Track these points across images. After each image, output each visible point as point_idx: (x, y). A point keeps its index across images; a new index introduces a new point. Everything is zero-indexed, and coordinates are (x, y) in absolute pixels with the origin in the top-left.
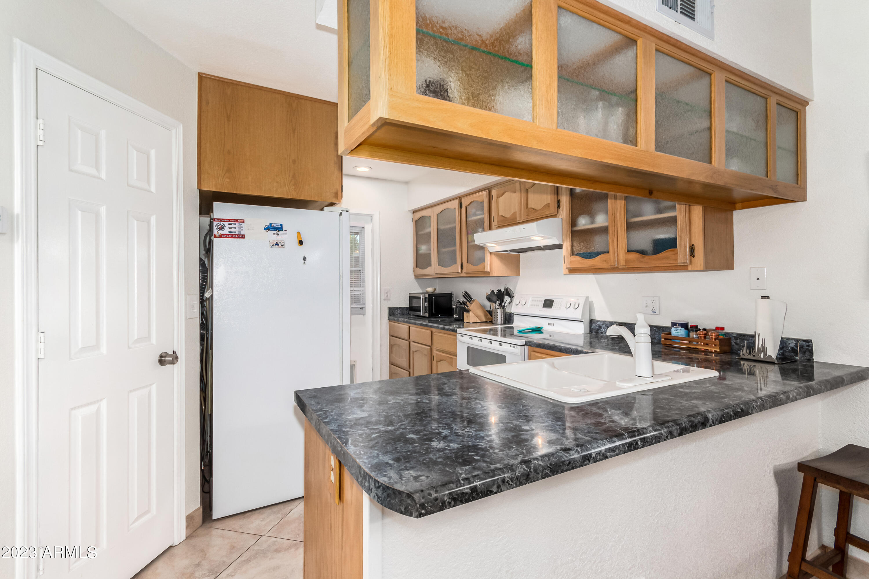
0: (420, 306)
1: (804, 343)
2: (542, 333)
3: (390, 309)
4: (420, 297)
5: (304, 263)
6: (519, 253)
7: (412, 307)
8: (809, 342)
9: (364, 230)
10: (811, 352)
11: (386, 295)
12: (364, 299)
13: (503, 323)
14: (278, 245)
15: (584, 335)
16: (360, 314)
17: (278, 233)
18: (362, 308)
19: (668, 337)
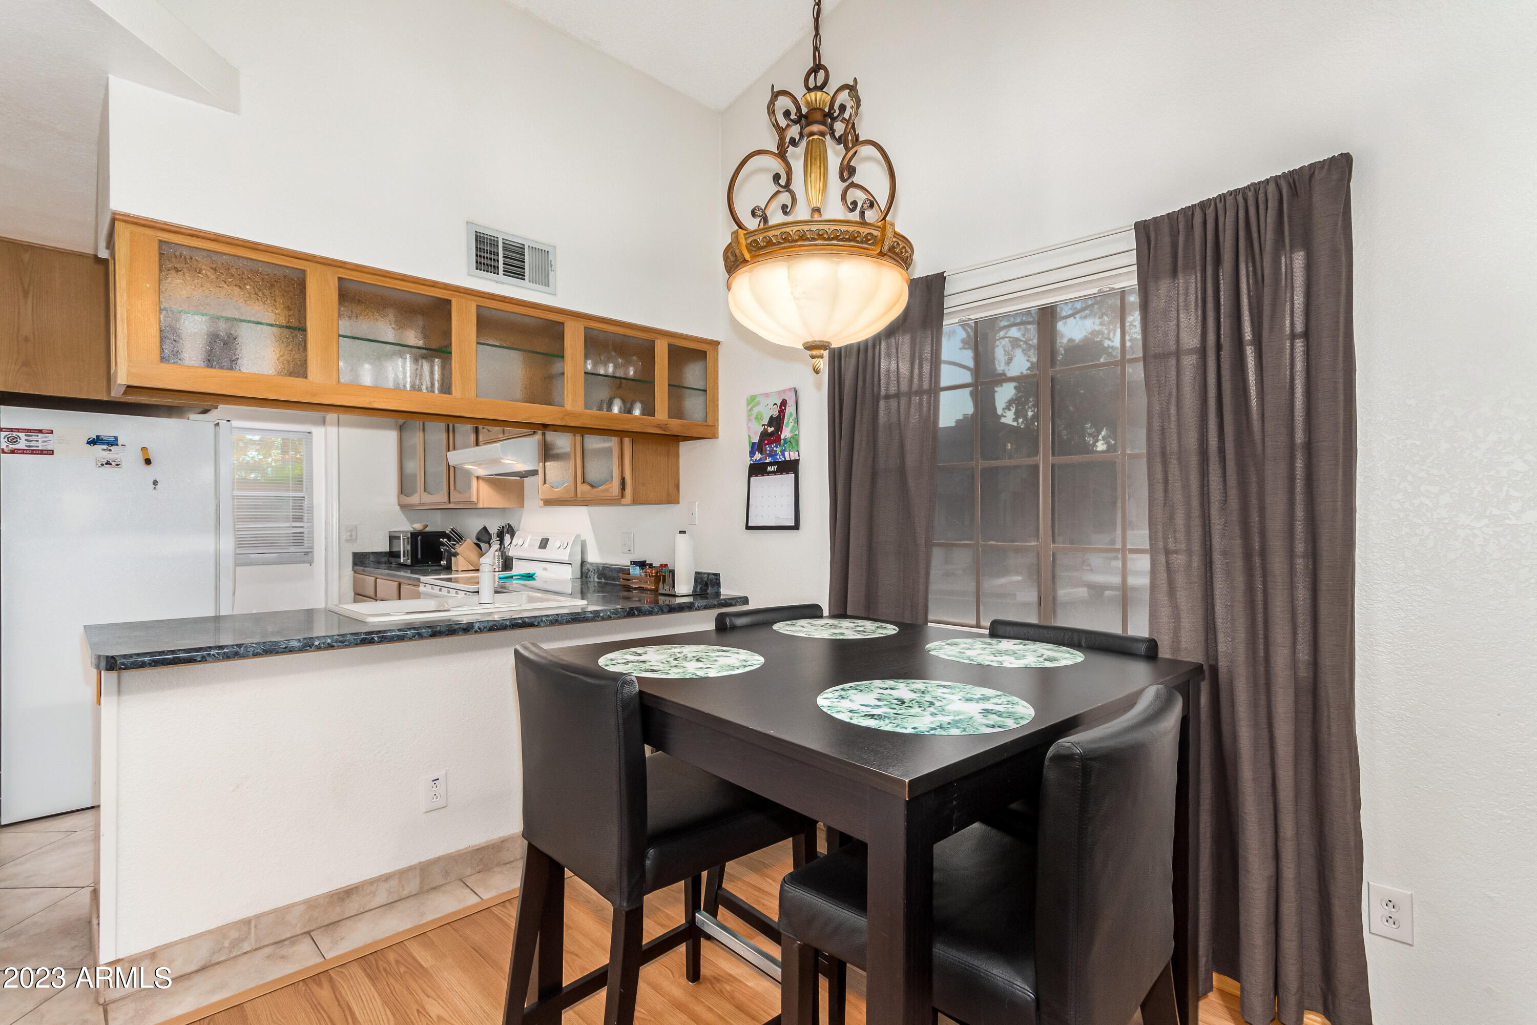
0: (400, 552)
1: (713, 576)
2: (534, 579)
3: (355, 555)
4: (400, 537)
5: (155, 488)
6: (521, 477)
7: (392, 552)
8: (717, 575)
9: (312, 436)
10: (719, 585)
11: (350, 534)
12: (312, 540)
13: (501, 569)
14: (111, 464)
15: (573, 580)
16: (304, 562)
17: (110, 448)
18: (306, 553)
19: (626, 577)
